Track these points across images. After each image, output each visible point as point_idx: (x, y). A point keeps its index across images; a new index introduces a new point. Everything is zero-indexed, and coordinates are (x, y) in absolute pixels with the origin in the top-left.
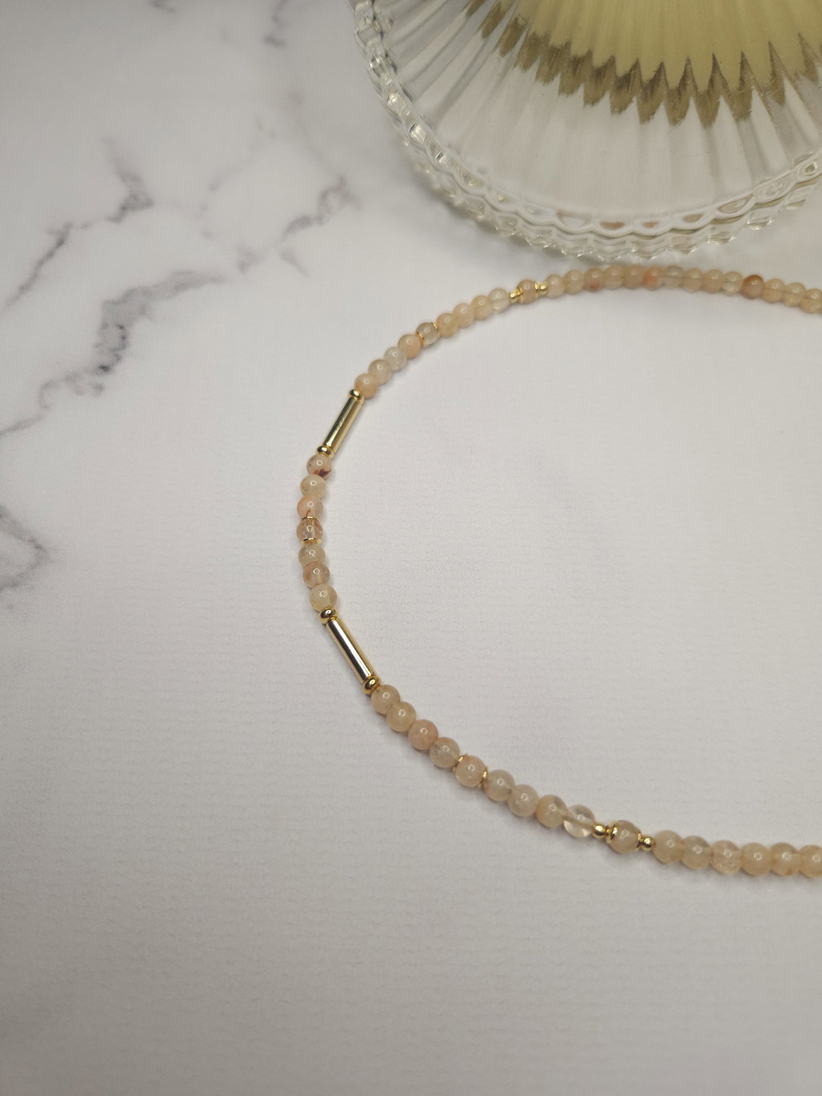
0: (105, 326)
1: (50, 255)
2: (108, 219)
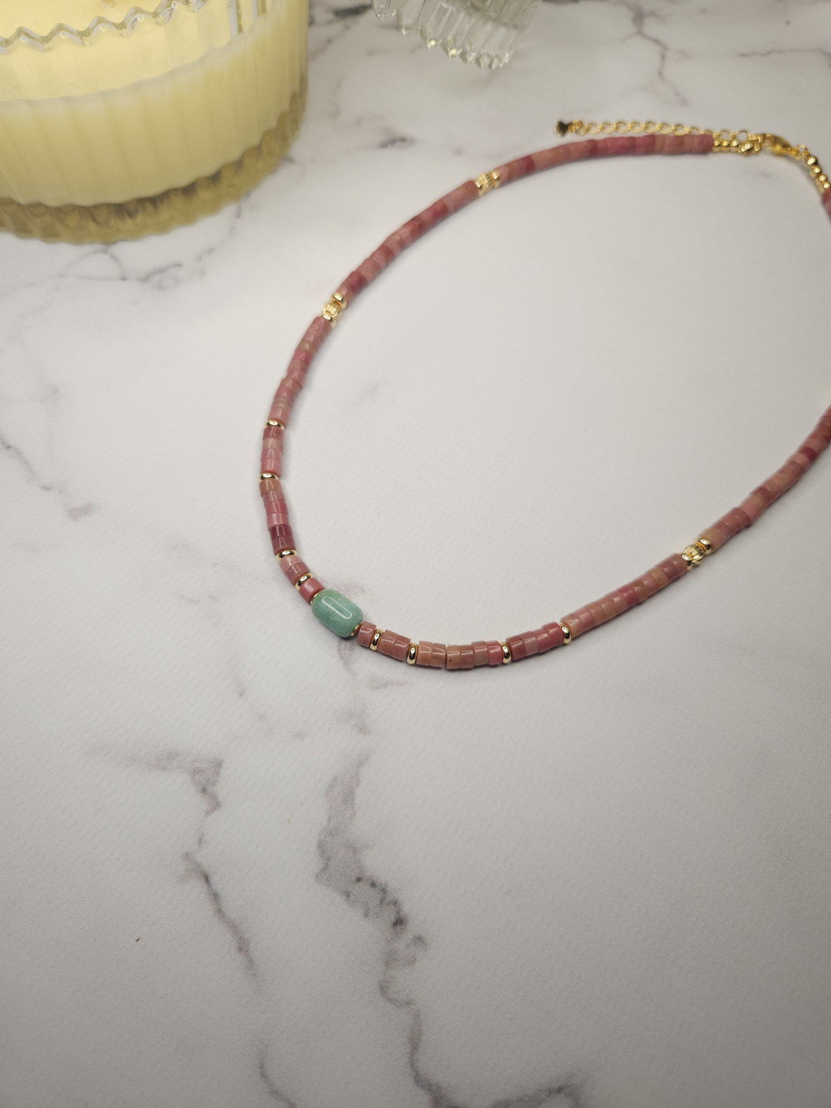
0: (347, 895)
1: (216, 897)
2: (208, 814)
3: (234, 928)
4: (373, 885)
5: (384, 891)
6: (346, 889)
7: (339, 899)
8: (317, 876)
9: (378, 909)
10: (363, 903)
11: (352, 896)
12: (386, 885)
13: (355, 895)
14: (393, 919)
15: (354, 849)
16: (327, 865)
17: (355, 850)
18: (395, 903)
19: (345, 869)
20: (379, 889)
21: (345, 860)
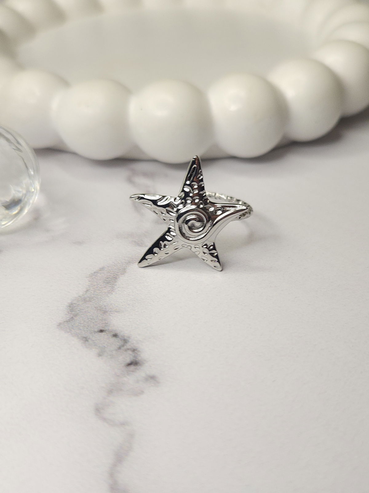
0: (86, 340)
4: (115, 336)
5: (125, 341)
6: (85, 336)
9: (114, 352)
10: (99, 347)
11: (90, 341)
12: (129, 337)
13: (93, 341)
14: (128, 360)
16: (72, 318)
17: (105, 312)
18: (134, 350)
19: (89, 323)
20: (120, 339)
21: (92, 318)
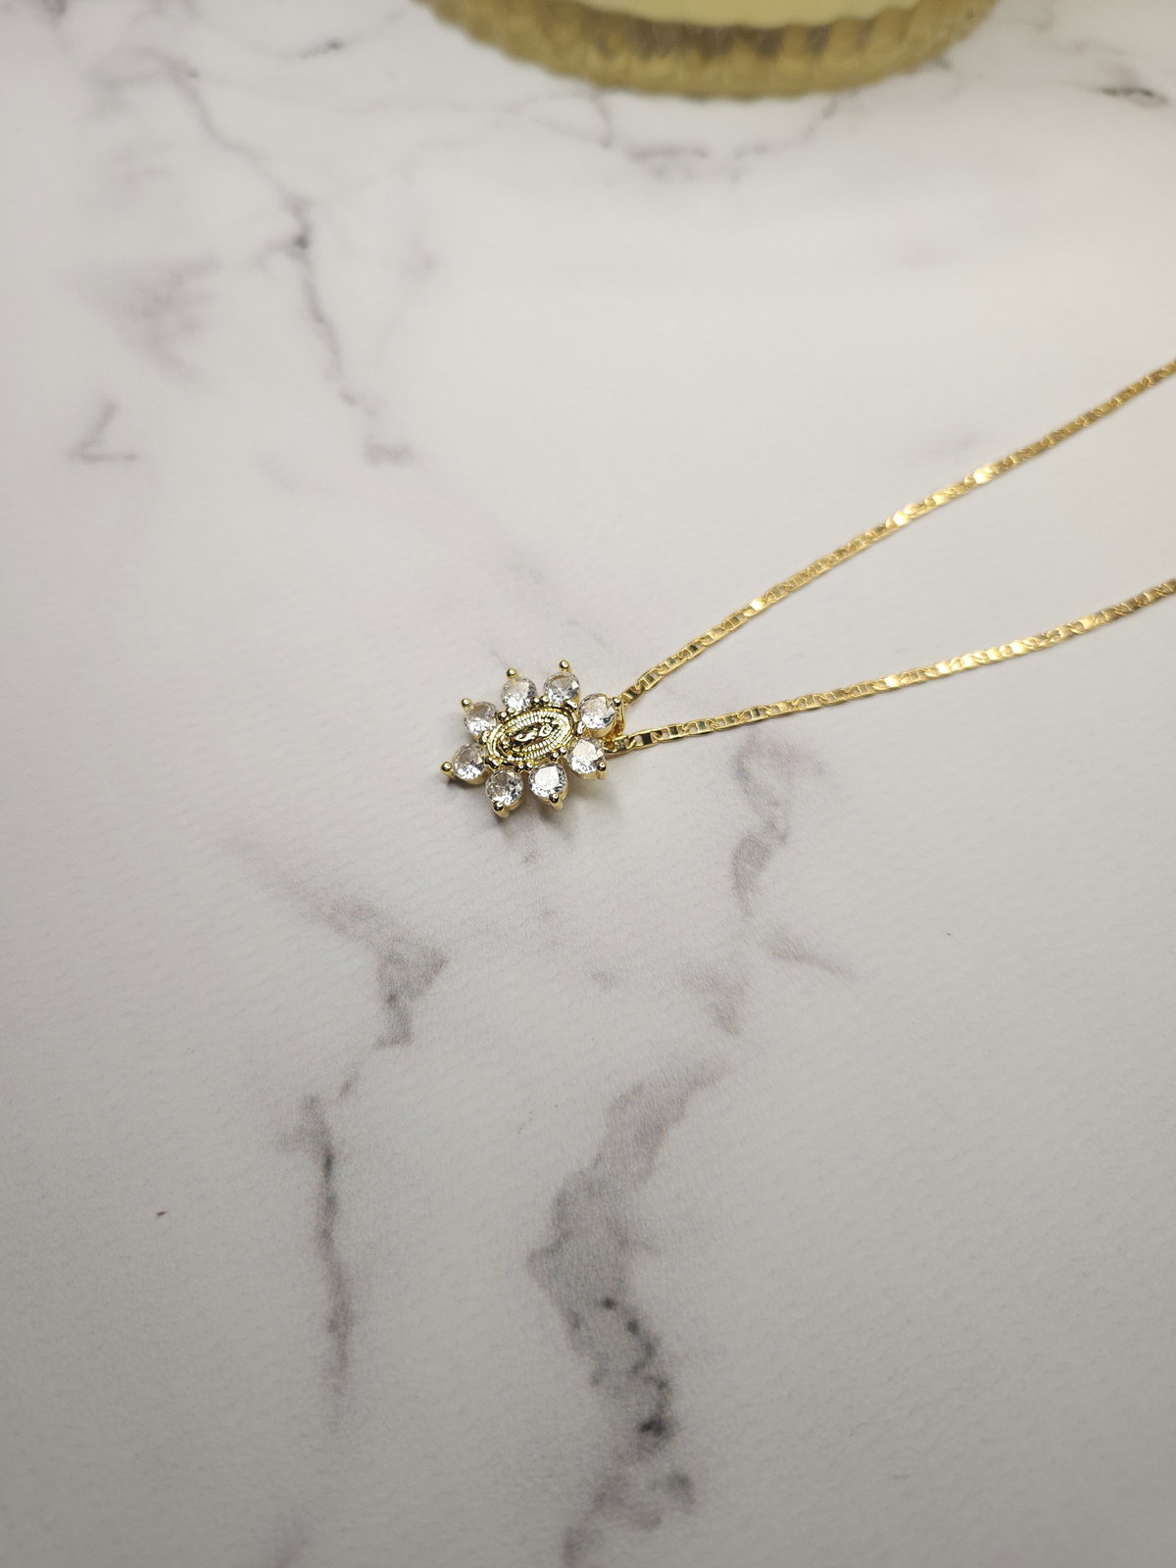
0: (575, 1322)
1: (330, 1204)
2: (381, 1044)
3: (339, 1282)
4: (633, 1327)
5: (650, 1348)
6: (576, 1311)
7: (556, 1323)
8: (533, 1257)
9: (623, 1379)
10: (598, 1353)
11: (582, 1328)
12: (659, 1340)
13: (589, 1330)
15: (622, 1239)
16: (559, 1244)
18: (662, 1385)
19: (590, 1268)
20: (641, 1341)
21: (596, 1253)
